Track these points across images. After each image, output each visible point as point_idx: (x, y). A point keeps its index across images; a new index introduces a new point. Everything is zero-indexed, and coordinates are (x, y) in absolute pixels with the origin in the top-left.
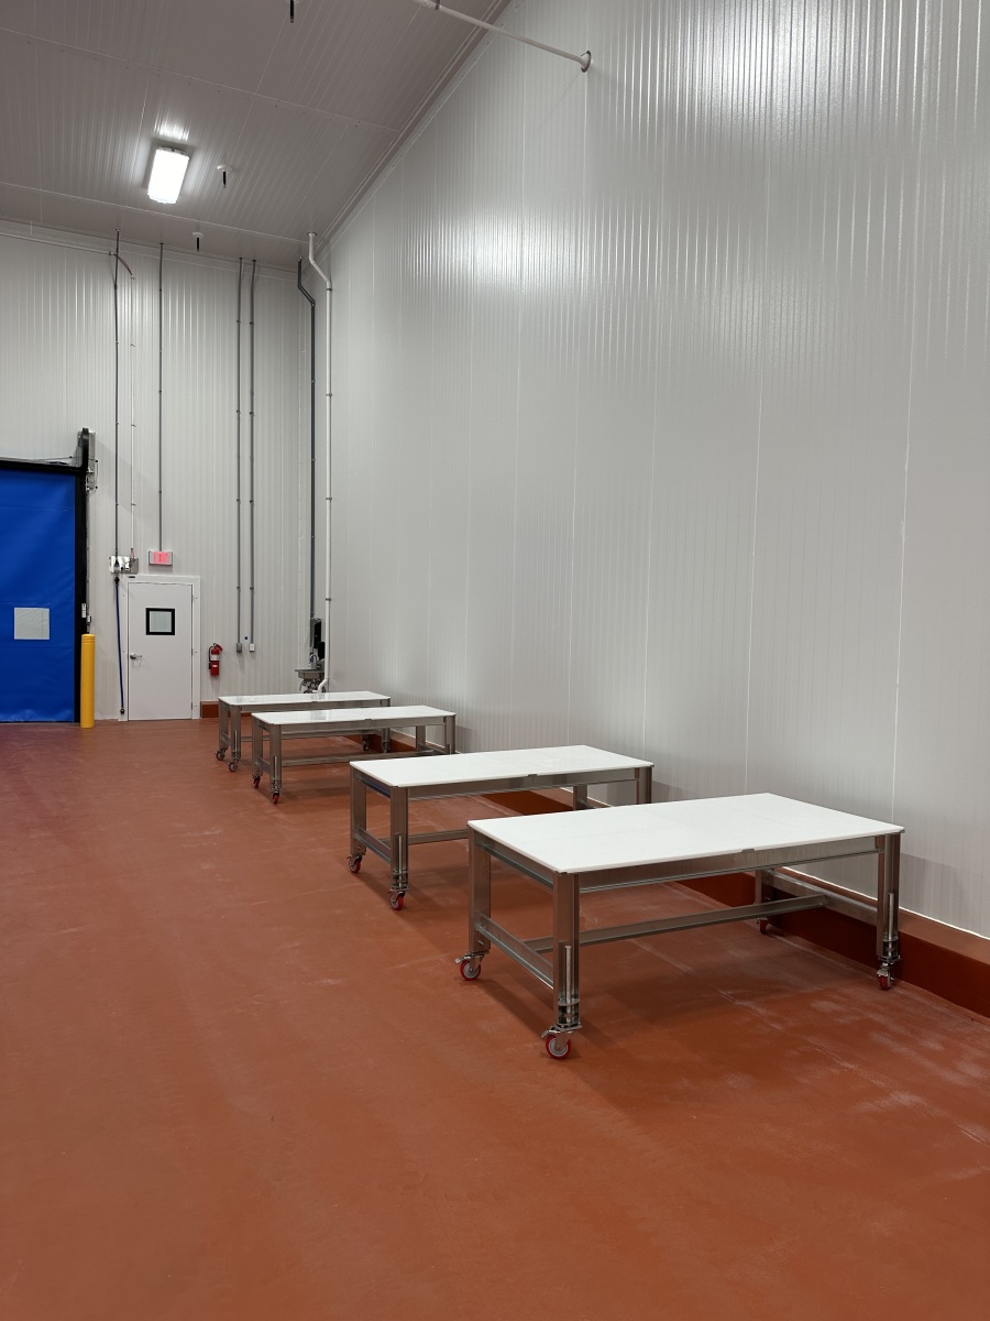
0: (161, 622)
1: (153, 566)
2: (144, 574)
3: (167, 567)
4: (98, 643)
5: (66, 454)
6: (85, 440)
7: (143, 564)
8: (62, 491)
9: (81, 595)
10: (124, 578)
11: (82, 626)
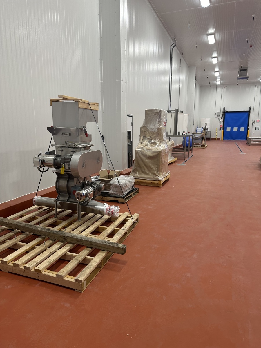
0: (257, 128)
1: (257, 122)
2: (256, 123)
3: (259, 122)
4: (250, 131)
5: (247, 110)
6: (250, 108)
7: (256, 122)
8: (247, 114)
9: (248, 126)
10: (253, 124)
11: (248, 129)
